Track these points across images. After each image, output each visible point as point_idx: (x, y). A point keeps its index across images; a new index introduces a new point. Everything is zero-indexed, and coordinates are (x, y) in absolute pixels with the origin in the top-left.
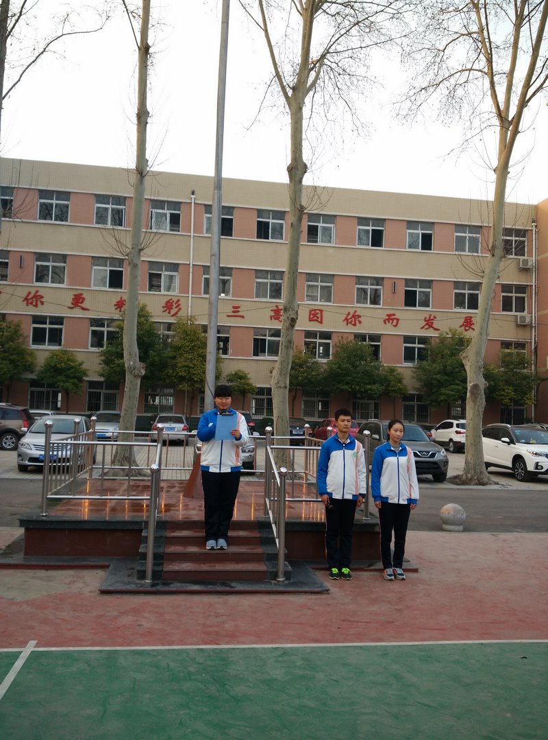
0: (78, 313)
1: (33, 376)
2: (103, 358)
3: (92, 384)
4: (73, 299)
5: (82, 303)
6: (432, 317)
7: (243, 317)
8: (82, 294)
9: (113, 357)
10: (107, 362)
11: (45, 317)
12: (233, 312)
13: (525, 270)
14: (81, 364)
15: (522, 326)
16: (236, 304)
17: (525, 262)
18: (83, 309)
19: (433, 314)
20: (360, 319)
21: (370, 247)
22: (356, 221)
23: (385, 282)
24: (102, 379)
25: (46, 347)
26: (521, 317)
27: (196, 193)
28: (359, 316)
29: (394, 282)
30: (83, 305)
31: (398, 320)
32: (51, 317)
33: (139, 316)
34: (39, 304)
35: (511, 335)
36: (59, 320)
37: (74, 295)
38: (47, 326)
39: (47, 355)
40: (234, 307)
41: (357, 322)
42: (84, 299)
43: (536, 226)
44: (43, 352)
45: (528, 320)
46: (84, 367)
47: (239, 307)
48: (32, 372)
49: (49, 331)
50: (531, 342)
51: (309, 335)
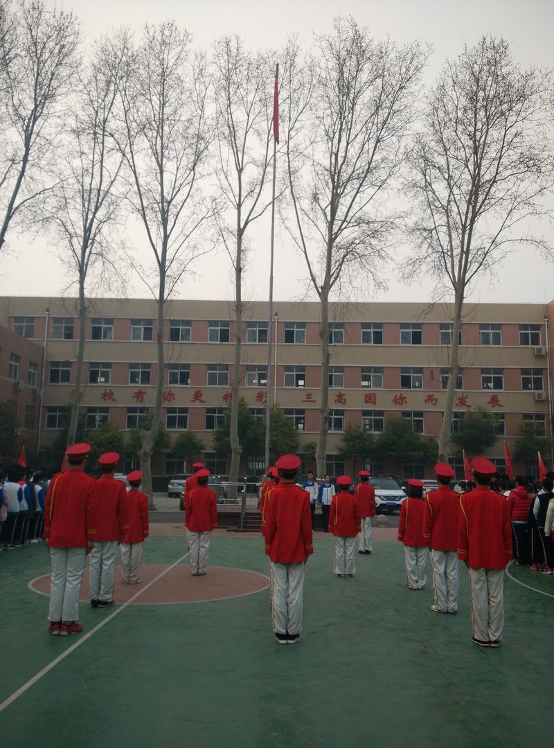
0: (198, 405)
1: (169, 451)
2: (216, 436)
3: (208, 455)
4: (195, 395)
5: (200, 397)
6: (464, 397)
7: (314, 401)
8: (200, 391)
9: (223, 436)
10: (218, 439)
11: (176, 408)
12: (307, 398)
13: (540, 356)
14: (201, 442)
15: (539, 401)
16: (309, 392)
17: (539, 350)
18: (201, 401)
19: (465, 394)
20: (406, 400)
21: (411, 345)
22: (399, 326)
23: (425, 371)
24: (215, 451)
25: (176, 429)
26: (538, 394)
27: (278, 314)
28: (405, 398)
29: (432, 370)
30: (202, 399)
31: (436, 400)
32: (180, 408)
33: (240, 406)
34: (172, 399)
35: (531, 408)
36: (185, 410)
37: (196, 392)
38: (177, 415)
39: (178, 435)
40: (308, 395)
41: (404, 403)
42: (202, 395)
43: (548, 321)
44: (175, 433)
45: (544, 396)
46: (203, 443)
48: (168, 448)
49: (178, 417)
50: (549, 414)
51: (366, 413)
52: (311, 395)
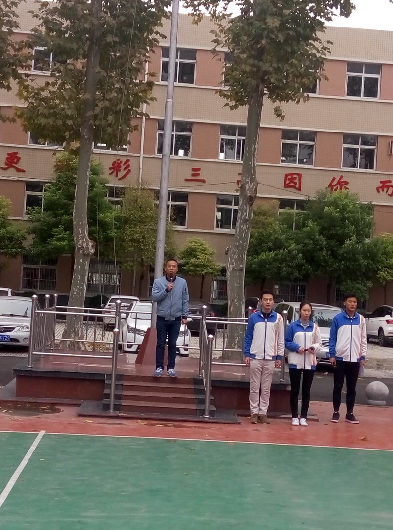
0: (11, 175)
4: (7, 159)
7: (204, 181)
8: (17, 152)
12: (193, 175)
16: (196, 166)
18: (19, 170)
21: (361, 98)
23: (380, 142)
28: (347, 183)
29: (391, 141)
30: (17, 166)
37: (9, 154)
40: (194, 170)
41: (344, 190)
42: (19, 159)
51: (284, 203)
52: (199, 170)
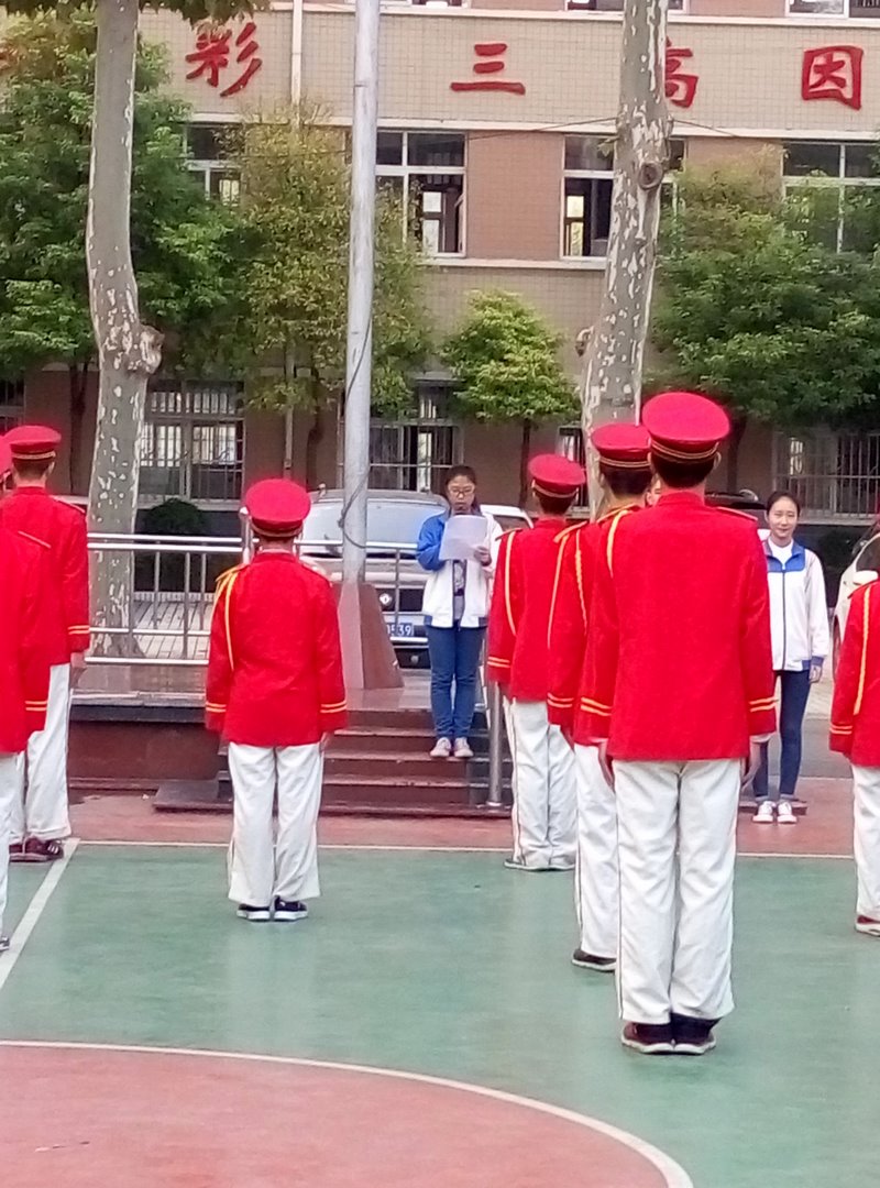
7: (518, 89)
12: (480, 69)
16: (491, 37)
40: (482, 50)
47: (501, 49)
